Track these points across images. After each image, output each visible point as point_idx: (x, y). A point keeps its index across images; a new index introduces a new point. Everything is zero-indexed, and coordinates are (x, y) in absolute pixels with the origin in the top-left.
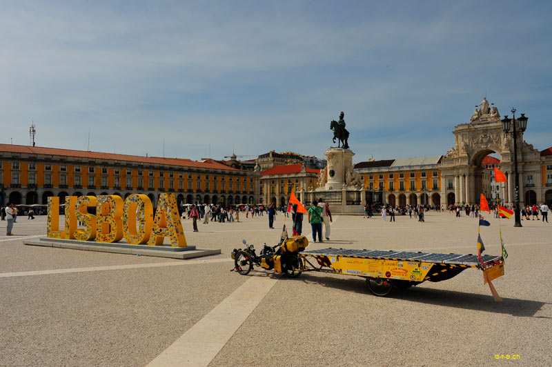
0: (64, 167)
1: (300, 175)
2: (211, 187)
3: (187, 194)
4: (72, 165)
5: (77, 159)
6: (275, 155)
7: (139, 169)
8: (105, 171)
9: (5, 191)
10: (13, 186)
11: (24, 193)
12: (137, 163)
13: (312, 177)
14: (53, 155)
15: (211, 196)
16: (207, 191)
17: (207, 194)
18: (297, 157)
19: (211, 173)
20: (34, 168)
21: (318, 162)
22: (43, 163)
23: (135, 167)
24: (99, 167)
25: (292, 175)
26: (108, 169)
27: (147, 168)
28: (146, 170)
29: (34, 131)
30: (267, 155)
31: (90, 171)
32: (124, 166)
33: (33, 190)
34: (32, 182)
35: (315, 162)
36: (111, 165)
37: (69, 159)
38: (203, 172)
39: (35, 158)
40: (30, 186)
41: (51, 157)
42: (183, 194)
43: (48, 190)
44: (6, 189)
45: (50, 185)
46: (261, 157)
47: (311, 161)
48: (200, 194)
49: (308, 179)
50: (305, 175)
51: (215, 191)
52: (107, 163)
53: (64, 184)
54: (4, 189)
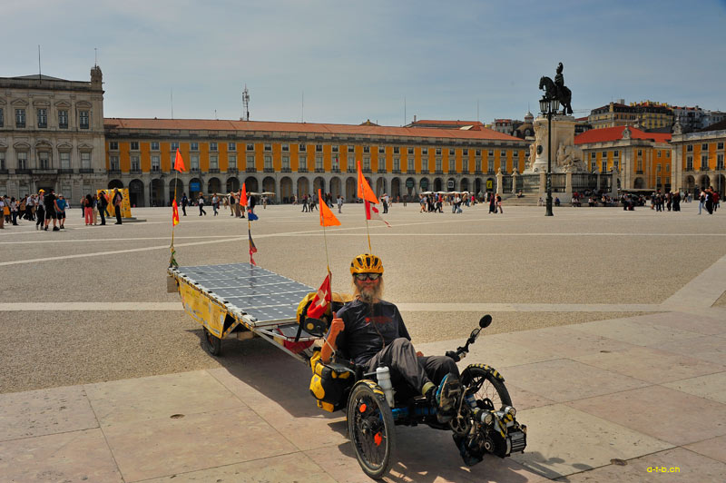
0: (268, 146)
1: (620, 144)
2: (471, 167)
3: (434, 178)
4: (278, 143)
5: (284, 134)
6: (619, 108)
7: (364, 144)
8: (319, 149)
9: (203, 178)
10: (212, 171)
11: (224, 179)
12: (361, 136)
13: (643, 146)
14: (255, 131)
15: (472, 179)
16: (465, 172)
17: (465, 176)
18: (663, 110)
19: (472, 145)
20: (234, 149)
21: (703, 116)
22: (244, 141)
23: (359, 142)
24: (311, 143)
25: (609, 145)
26: (323, 145)
27: (375, 142)
28: (374, 145)
29: (247, 97)
30: (606, 109)
31: (301, 150)
32: (344, 141)
33: (234, 176)
34: (232, 165)
35: (697, 117)
36: (327, 140)
37: (275, 135)
38: (459, 145)
39: (234, 135)
40: (231, 170)
41: (252, 133)
42: (428, 177)
43: (251, 174)
44: (204, 175)
45: (253, 169)
46: (596, 112)
47: (690, 115)
48: (454, 177)
49: (633, 149)
50: (628, 144)
51: (478, 173)
52: (322, 138)
53: (269, 167)
54: (201, 175)
